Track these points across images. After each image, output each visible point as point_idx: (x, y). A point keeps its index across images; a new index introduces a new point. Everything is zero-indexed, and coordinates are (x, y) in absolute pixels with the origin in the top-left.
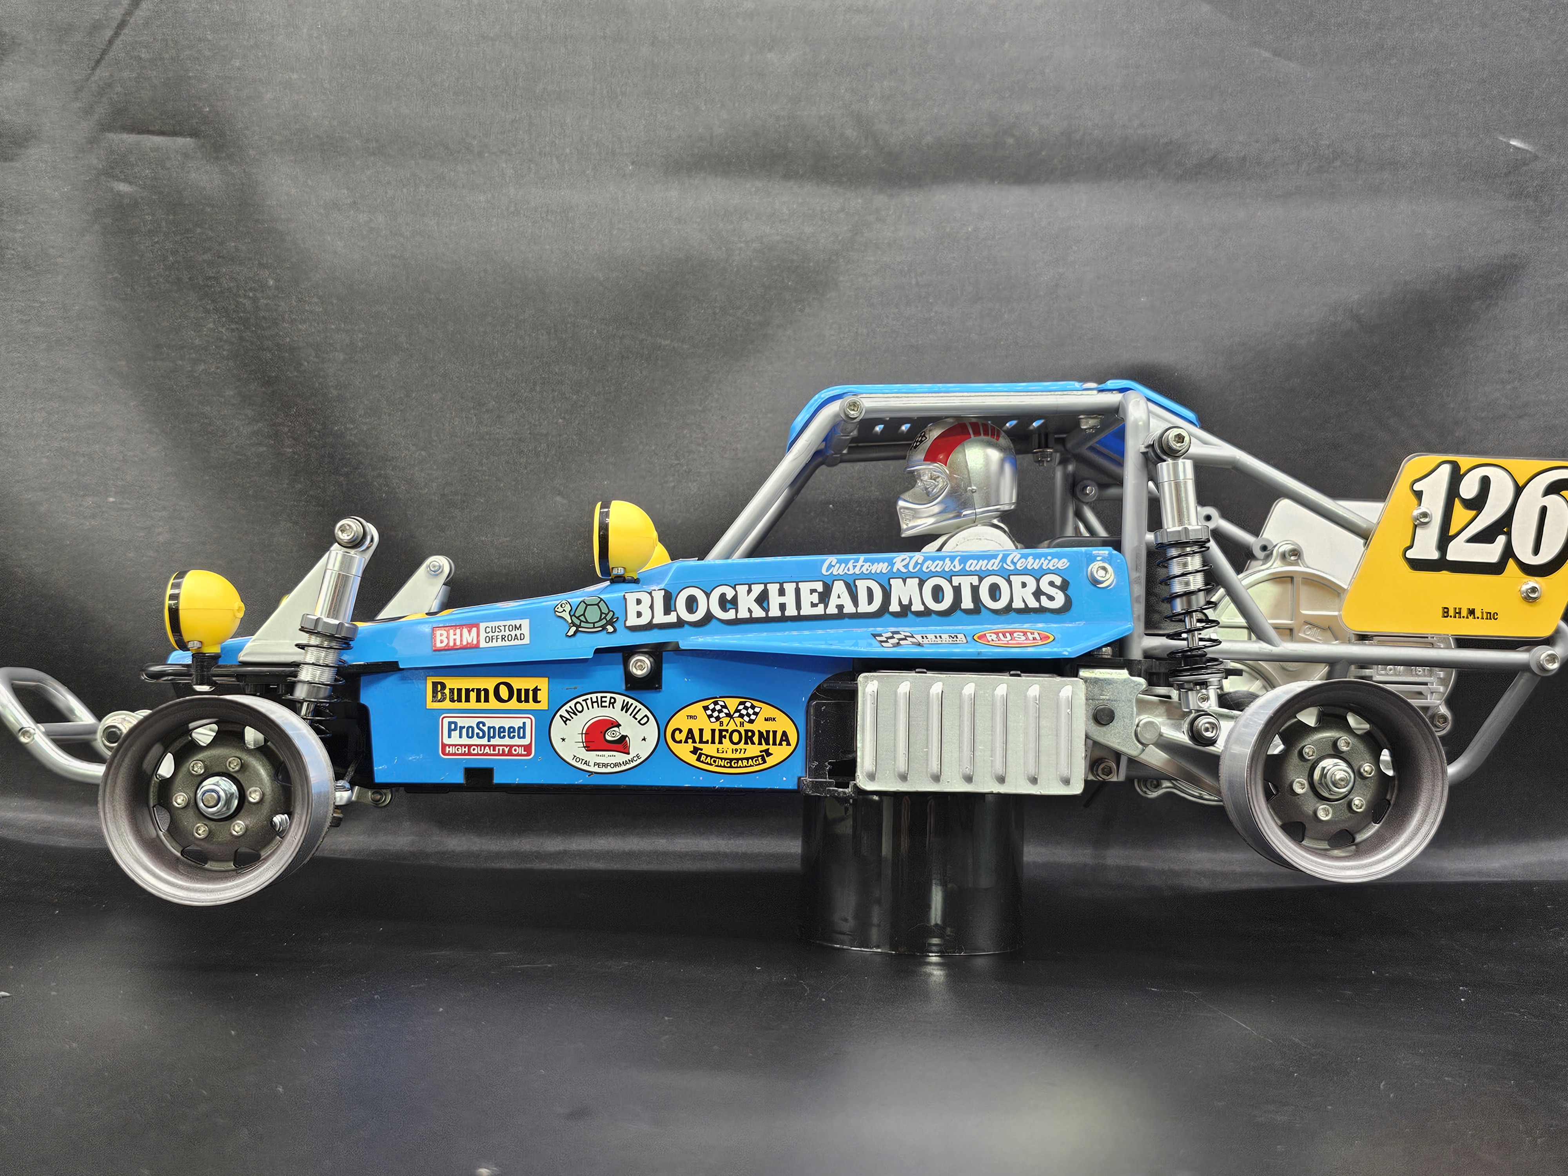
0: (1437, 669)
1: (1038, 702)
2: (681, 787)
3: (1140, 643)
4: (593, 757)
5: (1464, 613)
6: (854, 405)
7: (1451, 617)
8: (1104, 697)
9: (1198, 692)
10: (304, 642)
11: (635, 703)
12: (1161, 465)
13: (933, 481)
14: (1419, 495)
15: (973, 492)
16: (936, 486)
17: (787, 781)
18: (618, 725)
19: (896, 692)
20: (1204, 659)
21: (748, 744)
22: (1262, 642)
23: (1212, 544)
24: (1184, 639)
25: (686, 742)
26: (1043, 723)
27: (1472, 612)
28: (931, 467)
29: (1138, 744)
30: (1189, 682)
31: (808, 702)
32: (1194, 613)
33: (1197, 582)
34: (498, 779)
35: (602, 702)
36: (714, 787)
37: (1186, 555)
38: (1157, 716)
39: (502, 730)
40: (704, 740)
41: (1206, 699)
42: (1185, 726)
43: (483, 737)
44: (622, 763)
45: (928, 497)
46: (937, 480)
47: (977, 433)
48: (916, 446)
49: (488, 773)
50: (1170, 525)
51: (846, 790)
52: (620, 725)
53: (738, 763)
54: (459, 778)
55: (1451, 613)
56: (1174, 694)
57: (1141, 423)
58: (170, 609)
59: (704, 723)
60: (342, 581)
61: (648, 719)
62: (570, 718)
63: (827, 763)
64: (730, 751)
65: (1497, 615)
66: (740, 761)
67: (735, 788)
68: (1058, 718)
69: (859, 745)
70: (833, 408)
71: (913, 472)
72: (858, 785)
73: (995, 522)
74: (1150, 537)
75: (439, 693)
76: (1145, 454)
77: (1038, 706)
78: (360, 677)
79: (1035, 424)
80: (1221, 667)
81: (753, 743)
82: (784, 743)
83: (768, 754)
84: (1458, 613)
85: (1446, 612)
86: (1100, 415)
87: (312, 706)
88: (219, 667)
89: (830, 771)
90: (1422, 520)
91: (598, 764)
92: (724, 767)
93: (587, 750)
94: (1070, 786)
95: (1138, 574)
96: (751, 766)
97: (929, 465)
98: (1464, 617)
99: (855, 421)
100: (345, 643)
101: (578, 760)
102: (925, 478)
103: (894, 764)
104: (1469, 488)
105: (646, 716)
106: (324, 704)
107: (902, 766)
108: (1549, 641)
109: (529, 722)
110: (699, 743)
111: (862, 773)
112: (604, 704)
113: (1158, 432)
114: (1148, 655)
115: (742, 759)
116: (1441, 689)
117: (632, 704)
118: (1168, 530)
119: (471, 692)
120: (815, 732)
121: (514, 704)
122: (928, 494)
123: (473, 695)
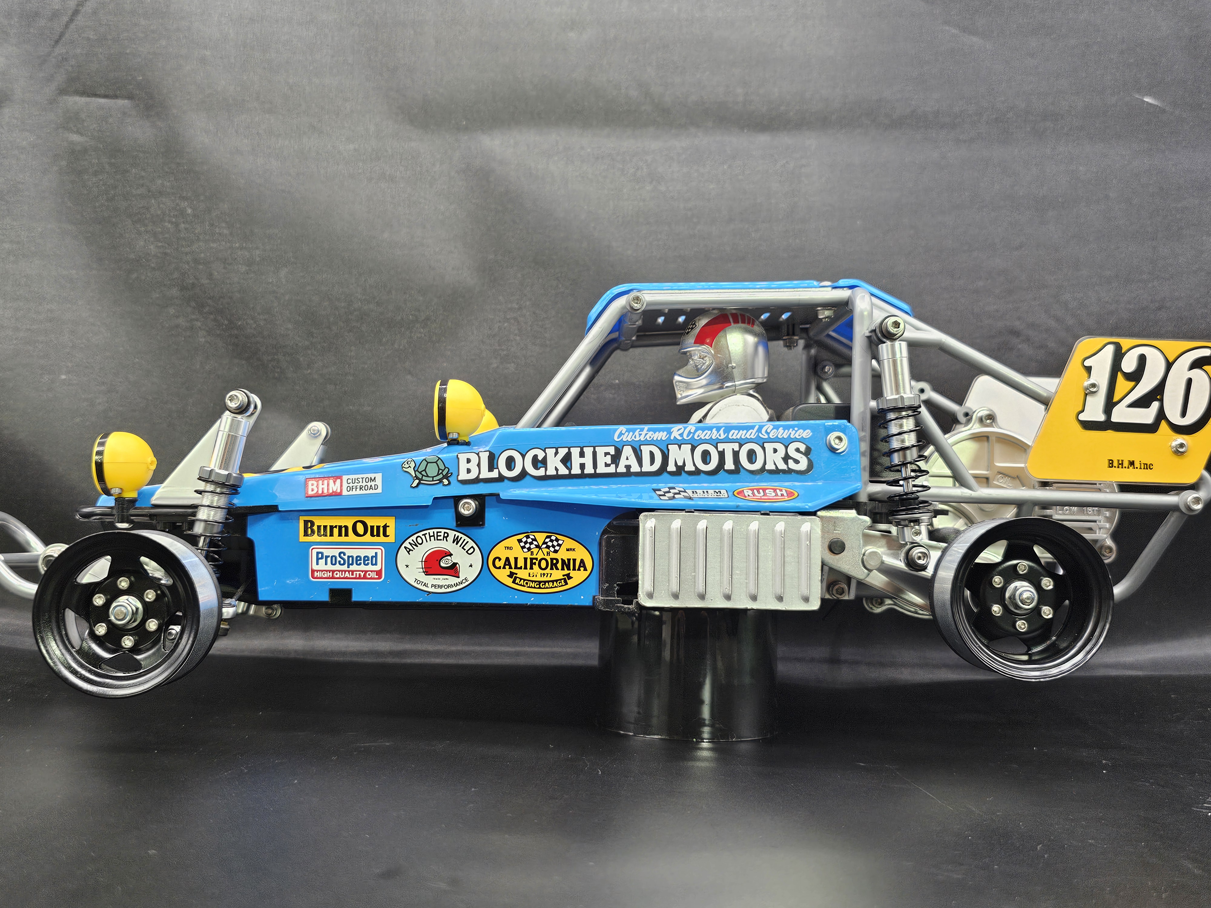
0: (1103, 509)
1: (783, 536)
2: (500, 604)
3: (866, 489)
4: (431, 580)
5: (1126, 464)
6: (637, 299)
7: (1115, 467)
8: (837, 532)
9: (912, 528)
10: (202, 488)
11: (464, 537)
12: (882, 346)
13: (702, 360)
14: (1089, 369)
15: (733, 368)
16: (704, 364)
17: (584, 599)
18: (451, 555)
19: (669, 528)
20: (917, 501)
21: (553, 569)
22: (963, 488)
23: (923, 410)
24: (901, 486)
25: (504, 568)
26: (788, 552)
27: (1132, 463)
28: (700, 348)
29: (864, 569)
30: (904, 520)
31: (601, 536)
32: (909, 465)
33: (910, 439)
34: (355, 598)
35: (437, 536)
36: (527, 604)
37: (902, 418)
38: (879, 547)
39: (359, 558)
40: (519, 566)
41: (918, 533)
42: (902, 555)
43: (344, 564)
44: (453, 585)
45: (698, 372)
46: (705, 359)
47: (736, 321)
48: (688, 332)
49: (348, 592)
50: (889, 395)
51: (630, 606)
52: (452, 555)
53: (545, 584)
54: (324, 597)
55: (1115, 464)
56: (894, 530)
57: (866, 313)
58: (96, 463)
59: (518, 553)
60: (231, 441)
61: (474, 550)
62: (412, 549)
63: (615, 585)
64: (539, 575)
65: (1152, 465)
66: (547, 583)
67: (543, 605)
68: (799, 547)
69: (640, 570)
70: (622, 302)
71: (685, 353)
72: (640, 602)
73: (751, 392)
74: (873, 404)
75: (309, 529)
76: (869, 338)
77: (783, 539)
78: (247, 516)
79: (784, 317)
80: (931, 508)
81: (557, 569)
82: (582, 569)
83: (570, 578)
84: (1121, 464)
85: (1111, 464)
86: (833, 307)
87: (208, 540)
88: (136, 508)
89: (618, 591)
90: (1092, 390)
91: (435, 586)
92: (535, 588)
93: (426, 575)
94: (809, 603)
95: (863, 434)
96: (556, 587)
97: (698, 346)
98: (1125, 467)
99: (638, 312)
100: (234, 490)
101: (419, 582)
102: (696, 358)
103: (669, 586)
104: (1129, 364)
105: (472, 547)
106: (217, 538)
107: (675, 588)
108: (1194, 487)
109: (380, 552)
110: (515, 569)
111: (643, 592)
112: (439, 538)
113: (879, 321)
114: (872, 498)
115: (548, 582)
116: (1108, 525)
117: (461, 538)
118: (887, 398)
119: (335, 528)
120: (606, 560)
121: (368, 538)
122: (698, 370)
123: (336, 531)
